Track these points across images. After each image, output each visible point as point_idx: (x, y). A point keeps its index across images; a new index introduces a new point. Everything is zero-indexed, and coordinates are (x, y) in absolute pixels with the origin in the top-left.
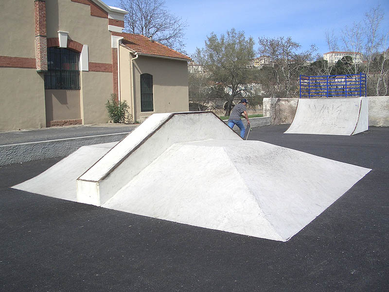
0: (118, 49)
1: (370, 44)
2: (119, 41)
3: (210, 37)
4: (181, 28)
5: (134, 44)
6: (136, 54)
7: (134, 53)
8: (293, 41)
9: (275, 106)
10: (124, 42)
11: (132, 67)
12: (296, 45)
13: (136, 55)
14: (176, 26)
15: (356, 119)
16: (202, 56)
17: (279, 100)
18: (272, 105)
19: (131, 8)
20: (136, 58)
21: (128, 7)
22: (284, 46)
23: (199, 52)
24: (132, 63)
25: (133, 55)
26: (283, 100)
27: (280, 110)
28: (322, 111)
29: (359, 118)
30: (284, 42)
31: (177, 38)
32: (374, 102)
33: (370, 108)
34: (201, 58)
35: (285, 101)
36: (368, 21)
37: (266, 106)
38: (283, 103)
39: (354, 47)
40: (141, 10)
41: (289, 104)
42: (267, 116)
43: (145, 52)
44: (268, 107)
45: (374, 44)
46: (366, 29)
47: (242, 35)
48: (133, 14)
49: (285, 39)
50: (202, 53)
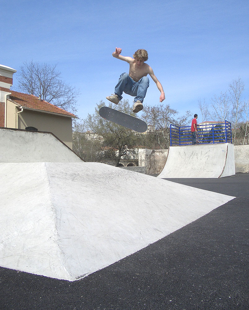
0: (6, 103)
1: (235, 110)
2: (7, 96)
3: (99, 104)
4: (74, 95)
5: (23, 100)
6: (21, 107)
7: (20, 107)
8: (171, 108)
9: (150, 157)
10: (12, 98)
11: (17, 120)
12: (174, 112)
13: (21, 109)
14: (70, 94)
15: (223, 163)
16: (93, 121)
17: (154, 152)
18: (147, 155)
19: (31, 77)
20: (21, 111)
21: (28, 77)
22: (163, 112)
23: (90, 118)
24: (17, 116)
25: (18, 109)
26: (157, 152)
27: (155, 160)
28: (191, 157)
29: (226, 162)
30: (163, 109)
31: (71, 105)
32: (240, 150)
33: (237, 156)
34: (92, 123)
35: (160, 152)
36: (232, 91)
37: (141, 157)
38: (158, 154)
39: (223, 113)
40: (39, 79)
41: (163, 155)
42: (142, 166)
43: (30, 107)
44: (143, 157)
45: (238, 110)
46: (232, 97)
47: (127, 103)
48: (32, 83)
49: (165, 107)
50: (93, 119)
